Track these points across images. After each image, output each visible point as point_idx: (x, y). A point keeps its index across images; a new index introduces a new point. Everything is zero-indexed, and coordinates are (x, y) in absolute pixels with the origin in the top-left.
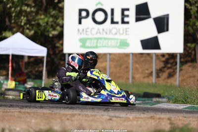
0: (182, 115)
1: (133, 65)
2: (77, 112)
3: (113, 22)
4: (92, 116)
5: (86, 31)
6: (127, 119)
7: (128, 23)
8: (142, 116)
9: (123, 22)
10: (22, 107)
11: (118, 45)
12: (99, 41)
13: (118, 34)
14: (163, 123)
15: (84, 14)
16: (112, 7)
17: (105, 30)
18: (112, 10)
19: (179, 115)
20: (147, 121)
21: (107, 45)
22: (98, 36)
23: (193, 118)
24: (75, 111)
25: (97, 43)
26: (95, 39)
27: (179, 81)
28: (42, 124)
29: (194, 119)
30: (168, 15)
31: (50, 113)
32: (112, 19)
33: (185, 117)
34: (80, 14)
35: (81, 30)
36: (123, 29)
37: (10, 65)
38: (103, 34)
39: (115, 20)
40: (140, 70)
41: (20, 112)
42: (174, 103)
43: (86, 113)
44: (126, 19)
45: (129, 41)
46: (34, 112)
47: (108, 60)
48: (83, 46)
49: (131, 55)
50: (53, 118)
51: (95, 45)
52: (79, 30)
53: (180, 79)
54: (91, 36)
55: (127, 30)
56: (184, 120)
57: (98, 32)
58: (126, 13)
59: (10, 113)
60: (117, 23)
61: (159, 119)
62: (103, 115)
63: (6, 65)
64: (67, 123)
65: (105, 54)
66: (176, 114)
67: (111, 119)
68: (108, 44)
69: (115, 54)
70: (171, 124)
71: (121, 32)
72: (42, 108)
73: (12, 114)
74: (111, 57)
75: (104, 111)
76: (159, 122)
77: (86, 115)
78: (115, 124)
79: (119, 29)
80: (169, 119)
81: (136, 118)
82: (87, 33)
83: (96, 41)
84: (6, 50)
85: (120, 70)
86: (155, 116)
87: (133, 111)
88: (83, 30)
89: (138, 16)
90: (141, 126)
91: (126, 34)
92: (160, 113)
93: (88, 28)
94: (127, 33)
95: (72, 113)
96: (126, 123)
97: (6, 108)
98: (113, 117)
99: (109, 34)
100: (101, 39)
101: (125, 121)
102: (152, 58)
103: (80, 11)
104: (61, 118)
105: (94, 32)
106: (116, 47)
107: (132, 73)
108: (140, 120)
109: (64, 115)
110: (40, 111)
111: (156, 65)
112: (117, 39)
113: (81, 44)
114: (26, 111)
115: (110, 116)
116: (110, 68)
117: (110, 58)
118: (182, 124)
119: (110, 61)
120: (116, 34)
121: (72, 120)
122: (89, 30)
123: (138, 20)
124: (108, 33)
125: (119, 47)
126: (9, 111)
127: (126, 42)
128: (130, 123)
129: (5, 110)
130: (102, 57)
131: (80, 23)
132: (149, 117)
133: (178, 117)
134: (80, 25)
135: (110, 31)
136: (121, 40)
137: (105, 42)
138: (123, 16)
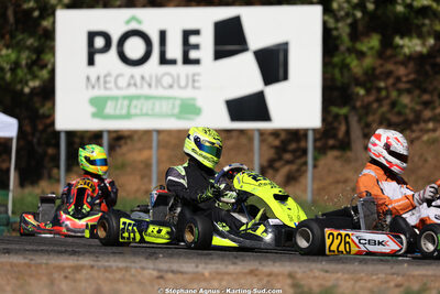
0: (319, 266)
2: (86, 261)
3: (164, 61)
4: (120, 269)
5: (105, 82)
6: (198, 277)
7: (197, 62)
8: (231, 268)
9: (187, 61)
11: (177, 110)
12: (134, 102)
13: (175, 86)
15: (99, 42)
16: (163, 28)
18: (163, 35)
19: (313, 265)
20: (243, 281)
21: (150, 112)
22: (132, 91)
23: (344, 273)
24: (80, 258)
25: (129, 106)
26: (125, 98)
27: (313, 191)
28: (8, 288)
29: (346, 276)
30: (286, 44)
31: (25, 264)
33: (327, 271)
35: (93, 79)
36: (187, 77)
38: (142, 87)
39: (169, 55)
43: (107, 264)
44: (193, 54)
45: (200, 103)
47: (154, 144)
48: (99, 114)
50: (31, 276)
51: (124, 112)
52: (88, 78)
53: (315, 187)
54: (115, 92)
56: (324, 278)
57: (132, 82)
58: (193, 40)
60: (173, 62)
61: (270, 275)
62: (143, 268)
64: (64, 285)
65: (148, 133)
66: (306, 264)
67: (161, 277)
68: (153, 109)
69: (169, 132)
70: (295, 286)
71: (183, 83)
72: (8, 253)
74: (161, 137)
75: (147, 259)
76: (268, 282)
77: (106, 269)
79: (178, 77)
80: (291, 276)
81: (218, 273)
82: (108, 86)
83: (126, 102)
86: (260, 268)
87: (212, 259)
88: (98, 78)
89: (219, 48)
91: (194, 87)
92: (270, 263)
94: (196, 84)
95: (76, 263)
98: (167, 271)
100: (138, 97)
102: (251, 140)
103: (92, 36)
104: (49, 275)
105: (123, 82)
106: (173, 115)
108: (226, 277)
109: (56, 267)
110: (3, 259)
111: (261, 156)
112: (175, 98)
113: (93, 110)
115: (159, 271)
116: (159, 162)
117: (159, 142)
118: (321, 286)
119: (159, 147)
120: (171, 86)
121: (75, 281)
123: (219, 55)
124: (153, 84)
125: (179, 117)
130: (140, 139)
131: (91, 62)
132: (246, 270)
133: (311, 270)
134: (91, 68)
135: (159, 81)
136: (182, 100)
137: (147, 106)
138: (187, 46)
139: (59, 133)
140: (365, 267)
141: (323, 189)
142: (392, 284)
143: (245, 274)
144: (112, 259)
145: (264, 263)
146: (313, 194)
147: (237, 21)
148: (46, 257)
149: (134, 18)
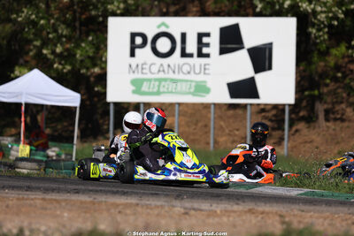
0: (297, 207)
1: (215, 123)
2: (132, 200)
3: (184, 54)
4: (157, 207)
5: (142, 69)
6: (212, 214)
7: (207, 56)
8: (236, 207)
9: (200, 55)
10: (46, 190)
11: (192, 90)
12: (163, 83)
13: (192, 72)
14: (269, 221)
15: (139, 40)
16: (184, 31)
17: (172, 66)
18: (184, 36)
19: (293, 207)
20: (244, 218)
21: (174, 91)
22: (161, 75)
23: (315, 212)
24: (129, 198)
25: (159, 86)
26: (156, 80)
27: (288, 148)
28: (80, 220)
29: (316, 215)
30: (271, 44)
31: (91, 201)
32: (183, 49)
33: (303, 211)
34: (133, 41)
35: (134, 66)
36: (201, 66)
37: (23, 119)
38: (168, 72)
39: (188, 51)
40: (227, 131)
41: (44, 199)
42: (283, 185)
43: (148, 203)
44: (205, 50)
45: (209, 85)
46: (66, 200)
47: (177, 113)
48: (137, 91)
49: (212, 106)
50: (95, 211)
51: (155, 90)
52: (130, 66)
53: (289, 145)
54: (149, 76)
55: (207, 67)
56: (301, 216)
57: (161, 69)
58: (205, 40)
59: (28, 201)
60: (191, 55)
61: (263, 213)
62: (173, 206)
63: (17, 119)
64: (119, 218)
65: (172, 105)
67: (186, 213)
68: (176, 89)
69: (187, 105)
70: (283, 223)
71: (197, 71)
72: (77, 193)
73: (32, 202)
74: (181, 108)
75: (176, 199)
76: (262, 218)
77: (148, 206)
78: (194, 221)
79: (194, 66)
80: (281, 216)
81: (226, 211)
82: (144, 71)
83: (157, 83)
84: (17, 96)
85: (195, 129)
86: (256, 208)
87: (221, 200)
88: (137, 66)
89: (223, 46)
90: (234, 226)
91: (205, 73)
92: (263, 204)
93: (145, 64)
94: (207, 72)
95: (126, 201)
96: (210, 221)
97: (21, 192)
98: (190, 209)
99: (179, 73)
100: (165, 80)
101: (209, 216)
103: (133, 36)
104: (108, 210)
105: (155, 69)
106: (190, 93)
107: (214, 134)
108: (232, 214)
109: (113, 204)
110: (75, 197)
111: (251, 122)
112: (191, 81)
113: (133, 88)
114: (54, 197)
115: (185, 208)
116: (179, 126)
117: (179, 111)
118: (300, 222)
119: (179, 115)
120: (189, 73)
121: (126, 215)
122: (147, 67)
123: (223, 51)
124: (176, 71)
125: (194, 94)
126: (26, 197)
127: (205, 86)
128: (217, 219)
129: (21, 196)
130: (166, 109)
131: (133, 54)
132: (246, 209)
133: (292, 210)
134: (133, 58)
135: (180, 68)
136: (196, 82)
137: (172, 86)
138: (201, 44)
139: (109, 103)
140: (330, 209)
141: (295, 147)
142: (350, 222)
143: (246, 212)
144: (151, 199)
145: (259, 204)
146: (288, 151)
147: (236, 28)
148: (105, 196)
149: (163, 24)
